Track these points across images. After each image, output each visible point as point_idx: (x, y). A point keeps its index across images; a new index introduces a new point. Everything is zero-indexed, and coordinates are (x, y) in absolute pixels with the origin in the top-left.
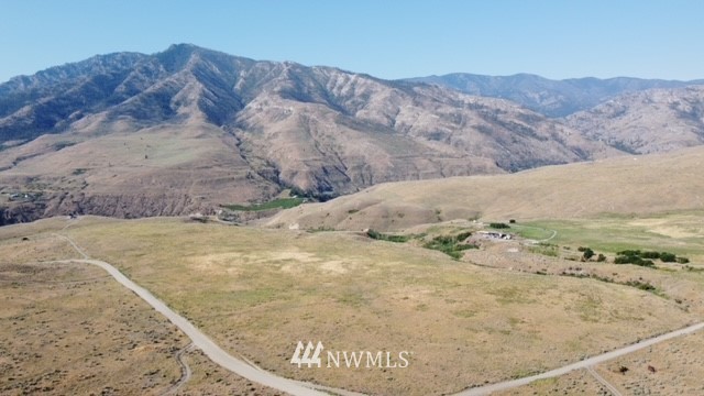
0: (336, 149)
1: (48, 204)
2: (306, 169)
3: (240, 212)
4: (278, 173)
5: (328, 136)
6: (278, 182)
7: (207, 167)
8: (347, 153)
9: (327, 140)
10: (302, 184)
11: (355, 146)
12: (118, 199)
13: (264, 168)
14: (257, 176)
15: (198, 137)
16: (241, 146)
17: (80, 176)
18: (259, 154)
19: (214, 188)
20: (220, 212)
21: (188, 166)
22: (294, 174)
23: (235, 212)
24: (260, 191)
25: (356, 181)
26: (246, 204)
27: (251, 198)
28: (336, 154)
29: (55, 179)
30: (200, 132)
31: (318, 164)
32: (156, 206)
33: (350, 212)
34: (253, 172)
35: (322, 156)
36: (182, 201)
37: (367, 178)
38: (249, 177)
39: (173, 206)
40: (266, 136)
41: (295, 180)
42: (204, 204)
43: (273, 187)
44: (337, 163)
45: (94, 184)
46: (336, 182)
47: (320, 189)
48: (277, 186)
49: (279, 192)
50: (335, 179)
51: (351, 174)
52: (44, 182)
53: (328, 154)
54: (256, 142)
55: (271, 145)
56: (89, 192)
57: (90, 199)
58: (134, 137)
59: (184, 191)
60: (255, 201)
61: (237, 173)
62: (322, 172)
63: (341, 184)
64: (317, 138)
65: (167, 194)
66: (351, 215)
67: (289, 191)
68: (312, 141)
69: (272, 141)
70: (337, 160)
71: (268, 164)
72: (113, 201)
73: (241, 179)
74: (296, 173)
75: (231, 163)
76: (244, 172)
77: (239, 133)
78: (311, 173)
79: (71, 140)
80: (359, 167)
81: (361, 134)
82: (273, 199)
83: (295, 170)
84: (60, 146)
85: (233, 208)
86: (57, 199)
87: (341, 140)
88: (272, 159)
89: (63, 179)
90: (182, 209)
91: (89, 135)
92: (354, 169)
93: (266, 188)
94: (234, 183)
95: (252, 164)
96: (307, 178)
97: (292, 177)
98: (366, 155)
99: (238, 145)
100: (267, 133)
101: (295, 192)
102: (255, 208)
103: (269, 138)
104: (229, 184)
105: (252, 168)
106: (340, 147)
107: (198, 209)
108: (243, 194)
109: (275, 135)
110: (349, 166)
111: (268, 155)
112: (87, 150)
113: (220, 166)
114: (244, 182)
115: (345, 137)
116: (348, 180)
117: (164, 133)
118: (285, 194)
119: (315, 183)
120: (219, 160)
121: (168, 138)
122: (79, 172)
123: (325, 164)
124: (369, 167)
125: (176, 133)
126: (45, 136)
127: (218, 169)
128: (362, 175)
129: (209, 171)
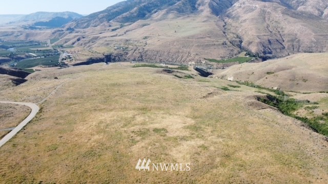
0: (279, 30)
1: (129, 52)
2: (258, 40)
3: (214, 63)
4: (241, 42)
5: (276, 22)
6: (240, 47)
7: (202, 38)
8: (286, 32)
9: (274, 24)
10: (254, 49)
11: (292, 27)
12: (158, 52)
13: (234, 39)
14: (229, 43)
15: (203, 22)
16: (226, 27)
17: (145, 40)
18: (234, 32)
19: (203, 49)
20: (204, 62)
21: (193, 37)
22: (250, 43)
23: (212, 63)
24: (228, 52)
25: (289, 48)
26: (219, 59)
27: (222, 56)
28: (279, 32)
29: (136, 41)
30: (205, 19)
31: (266, 38)
32: (174, 57)
33: (268, 73)
34: (227, 41)
35: (269, 33)
36: (187, 55)
37: (296, 47)
38: (224, 44)
39: (182, 57)
40: (240, 22)
41: (250, 46)
42: (197, 57)
43: (236, 50)
44: (279, 38)
45: (149, 44)
46: (275, 49)
47: (264, 53)
48: (239, 49)
49: (239, 53)
50: (275, 47)
51: (286, 44)
52: (132, 42)
53: (274, 32)
54: (234, 24)
55: (241, 26)
56: (146, 48)
57: (147, 51)
58: (174, 22)
59: (188, 50)
60: (224, 57)
61: (217, 41)
62: (267, 42)
63: (278, 50)
64: (269, 23)
65: (180, 51)
66: (267, 76)
67: (245, 53)
68: (265, 25)
69: (242, 24)
70: (279, 36)
71: (238, 37)
72: (156, 53)
73: (219, 45)
74: (252, 43)
75: (216, 36)
76: (222, 41)
77: (226, 20)
78: (261, 42)
79: (148, 23)
80: (292, 41)
81: (297, 20)
82: (235, 56)
83: (251, 41)
84: (144, 25)
85: (210, 60)
86: (133, 51)
87: (283, 24)
88: (240, 35)
89: (138, 41)
90: (186, 59)
91: (157, 21)
92: (288, 41)
93: (232, 50)
94: (216, 47)
95: (228, 36)
96: (258, 45)
97: (248, 45)
98: (299, 33)
99: (224, 26)
100: (241, 19)
101: (249, 54)
102: (223, 61)
103: (241, 22)
104: (212, 47)
105: (227, 39)
106: (282, 28)
107: (193, 60)
108: (218, 53)
109: (245, 21)
110: (286, 39)
111: (238, 32)
112: (153, 27)
113: (210, 37)
114: (220, 47)
115: (286, 22)
116: (284, 48)
117: (188, 20)
118: (242, 55)
119: (262, 49)
120: (210, 34)
121: (189, 22)
122: (146, 38)
123: (270, 38)
124: (299, 40)
125: (194, 20)
126: (140, 21)
127: (208, 39)
128: (293, 45)
129: (203, 40)
